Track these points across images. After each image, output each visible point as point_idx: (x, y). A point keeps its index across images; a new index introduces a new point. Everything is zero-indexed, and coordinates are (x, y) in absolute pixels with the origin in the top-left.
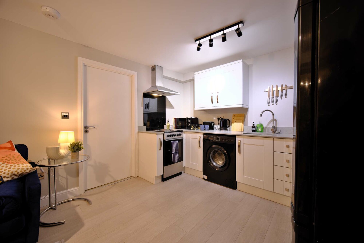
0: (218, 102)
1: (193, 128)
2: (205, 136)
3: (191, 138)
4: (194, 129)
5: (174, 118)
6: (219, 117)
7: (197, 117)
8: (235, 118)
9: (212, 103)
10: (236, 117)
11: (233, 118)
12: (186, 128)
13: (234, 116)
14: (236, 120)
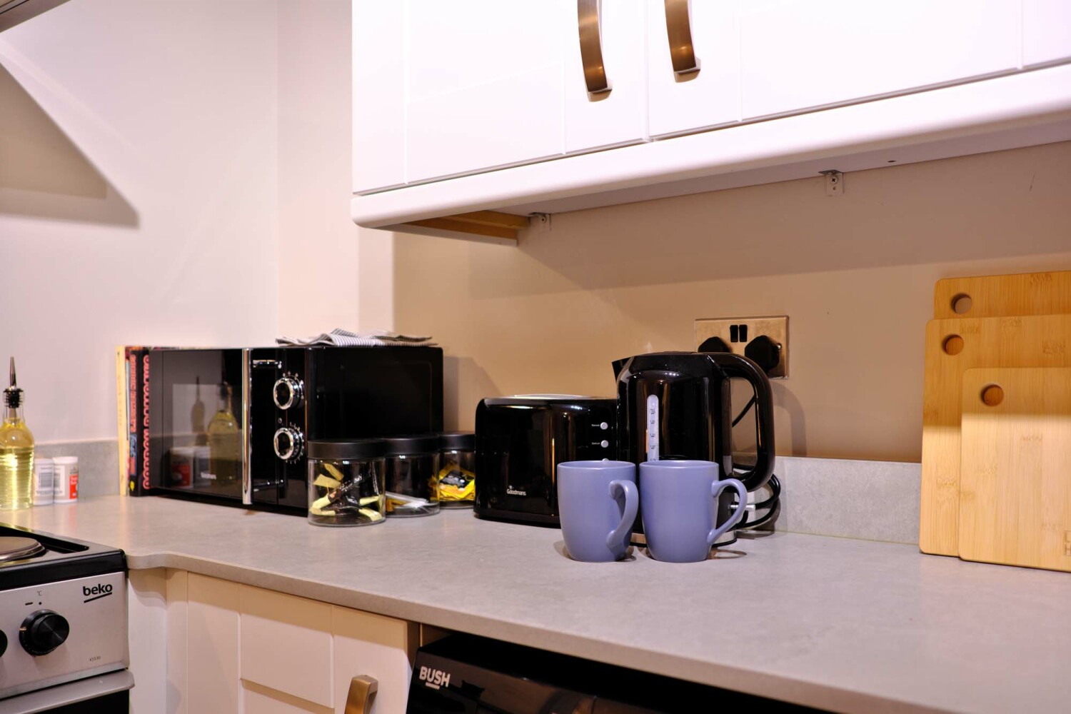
0: (685, 65)
1: (339, 499)
2: (438, 678)
3: (251, 686)
4: (351, 517)
5: (129, 352)
6: (726, 336)
7: (421, 330)
8: (969, 342)
9: (598, 86)
10: (990, 324)
11: (949, 343)
12: (247, 500)
13: (956, 301)
14: (1000, 363)
